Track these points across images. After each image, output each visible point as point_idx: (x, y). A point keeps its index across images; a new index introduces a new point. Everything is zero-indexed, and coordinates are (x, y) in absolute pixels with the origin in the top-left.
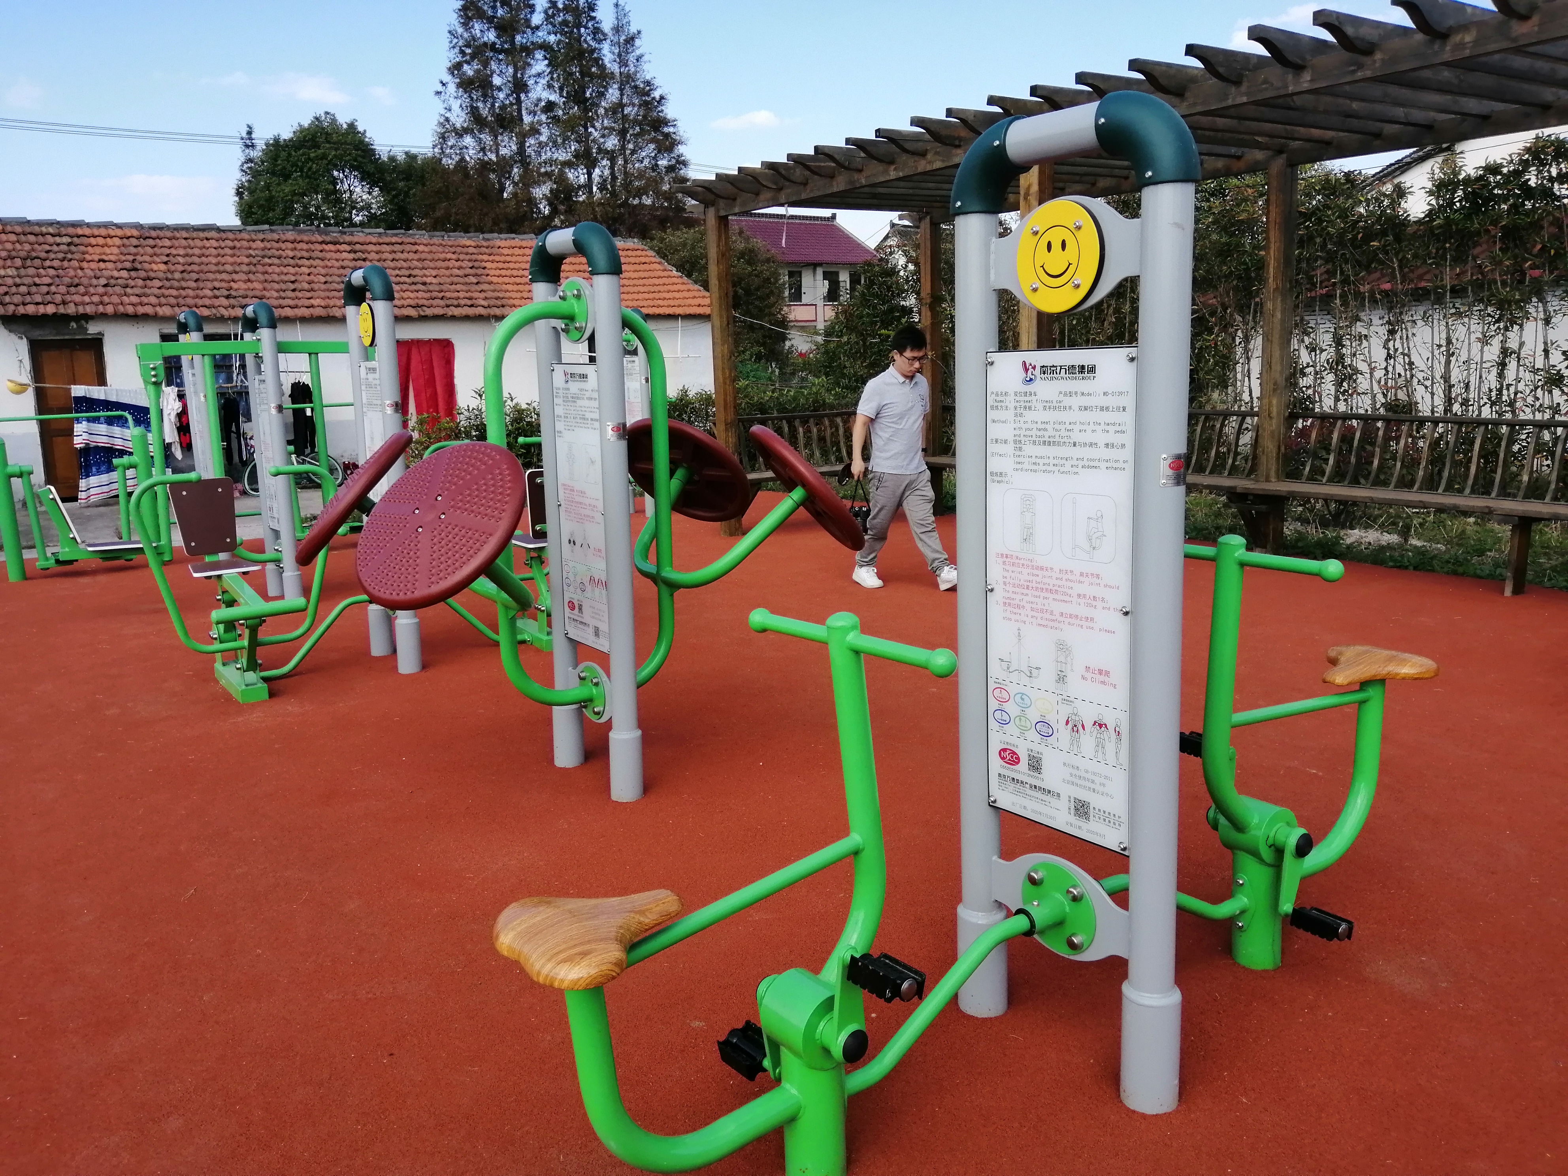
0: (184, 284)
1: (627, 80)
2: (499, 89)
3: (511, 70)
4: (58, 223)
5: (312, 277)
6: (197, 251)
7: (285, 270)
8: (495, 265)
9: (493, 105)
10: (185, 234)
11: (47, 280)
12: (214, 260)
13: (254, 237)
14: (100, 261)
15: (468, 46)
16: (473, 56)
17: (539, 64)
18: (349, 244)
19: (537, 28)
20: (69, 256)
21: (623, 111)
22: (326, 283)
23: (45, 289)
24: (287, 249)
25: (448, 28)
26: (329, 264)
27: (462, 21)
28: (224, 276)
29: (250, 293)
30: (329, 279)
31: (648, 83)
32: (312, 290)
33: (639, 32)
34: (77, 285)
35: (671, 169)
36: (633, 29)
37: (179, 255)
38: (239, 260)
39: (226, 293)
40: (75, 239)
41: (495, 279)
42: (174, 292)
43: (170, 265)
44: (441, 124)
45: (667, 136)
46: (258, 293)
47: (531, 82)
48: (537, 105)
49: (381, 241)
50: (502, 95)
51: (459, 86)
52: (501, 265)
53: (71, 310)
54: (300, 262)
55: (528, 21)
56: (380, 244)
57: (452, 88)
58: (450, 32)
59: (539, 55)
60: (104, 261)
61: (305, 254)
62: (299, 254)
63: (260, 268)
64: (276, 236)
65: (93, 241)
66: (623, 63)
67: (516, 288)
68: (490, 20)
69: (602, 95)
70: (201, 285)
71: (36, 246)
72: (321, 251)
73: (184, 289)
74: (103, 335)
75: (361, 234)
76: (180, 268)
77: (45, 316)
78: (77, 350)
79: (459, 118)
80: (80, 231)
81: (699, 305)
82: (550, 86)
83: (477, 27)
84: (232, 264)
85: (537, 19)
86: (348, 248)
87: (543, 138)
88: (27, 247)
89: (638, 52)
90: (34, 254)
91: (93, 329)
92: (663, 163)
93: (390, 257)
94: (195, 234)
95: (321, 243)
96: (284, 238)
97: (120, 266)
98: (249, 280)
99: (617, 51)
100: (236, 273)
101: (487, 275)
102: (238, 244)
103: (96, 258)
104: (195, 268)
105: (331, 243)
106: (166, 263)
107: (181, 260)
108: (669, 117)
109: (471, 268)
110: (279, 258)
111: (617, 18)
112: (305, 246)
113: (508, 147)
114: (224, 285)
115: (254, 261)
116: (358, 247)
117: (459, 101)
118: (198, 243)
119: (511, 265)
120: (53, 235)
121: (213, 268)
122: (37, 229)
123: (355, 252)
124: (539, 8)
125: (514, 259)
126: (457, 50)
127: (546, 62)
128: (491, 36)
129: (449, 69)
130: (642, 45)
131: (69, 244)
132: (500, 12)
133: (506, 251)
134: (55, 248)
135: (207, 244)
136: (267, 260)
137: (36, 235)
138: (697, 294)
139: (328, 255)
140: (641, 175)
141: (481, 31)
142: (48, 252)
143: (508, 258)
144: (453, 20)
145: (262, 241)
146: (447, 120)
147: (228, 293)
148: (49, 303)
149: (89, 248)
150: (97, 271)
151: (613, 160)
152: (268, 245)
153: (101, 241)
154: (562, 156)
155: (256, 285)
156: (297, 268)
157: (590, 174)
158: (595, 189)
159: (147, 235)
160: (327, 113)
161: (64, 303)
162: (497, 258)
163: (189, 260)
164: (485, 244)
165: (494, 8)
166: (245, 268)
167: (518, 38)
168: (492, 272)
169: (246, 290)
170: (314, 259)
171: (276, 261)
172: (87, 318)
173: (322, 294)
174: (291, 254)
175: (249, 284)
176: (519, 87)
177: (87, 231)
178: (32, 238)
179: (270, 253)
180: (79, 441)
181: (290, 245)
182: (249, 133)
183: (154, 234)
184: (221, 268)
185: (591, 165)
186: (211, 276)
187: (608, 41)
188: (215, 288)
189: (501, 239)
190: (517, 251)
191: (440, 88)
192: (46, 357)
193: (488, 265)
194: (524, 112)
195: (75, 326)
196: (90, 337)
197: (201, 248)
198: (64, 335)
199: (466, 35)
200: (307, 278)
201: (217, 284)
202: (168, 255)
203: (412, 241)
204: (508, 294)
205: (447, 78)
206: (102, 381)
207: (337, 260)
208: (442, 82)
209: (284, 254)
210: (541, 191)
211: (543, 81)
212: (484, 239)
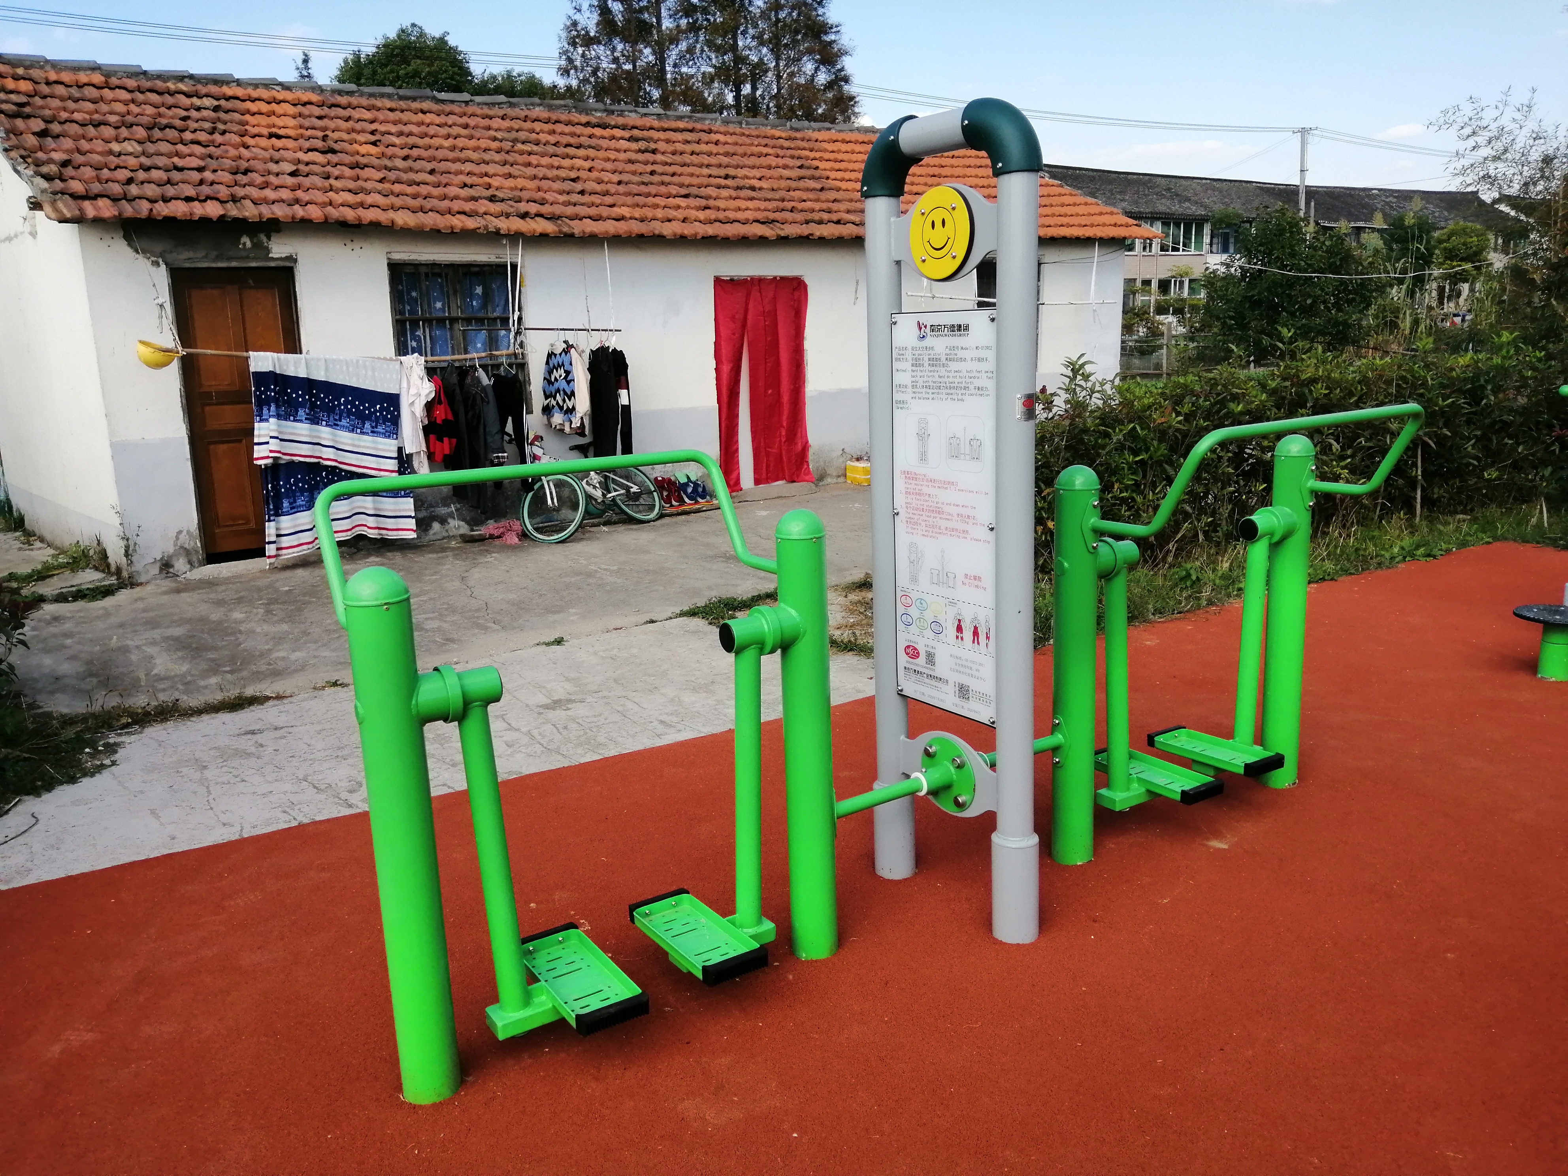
0: (415, 177)
4: (191, 77)
5: (597, 174)
7: (554, 162)
11: (195, 162)
14: (271, 136)
20: (221, 126)
22: (619, 183)
23: (196, 176)
24: (543, 131)
26: (610, 156)
28: (471, 167)
30: (621, 177)
34: (246, 172)
38: (481, 145)
39: (485, 193)
40: (223, 102)
42: (406, 189)
43: (382, 147)
44: (568, 29)
45: (829, 45)
49: (666, 126)
53: (249, 211)
54: (569, 151)
56: (665, 130)
60: (279, 137)
61: (571, 140)
62: (562, 140)
63: (518, 158)
64: (519, 112)
65: (253, 107)
70: (442, 179)
71: (163, 110)
72: (591, 137)
73: (419, 184)
74: (295, 261)
76: (399, 152)
77: (205, 220)
78: (251, 288)
79: (588, 21)
80: (228, 91)
84: (474, 150)
88: (150, 110)
90: (164, 121)
91: (279, 248)
92: (822, 78)
97: (307, 145)
98: (511, 175)
100: (486, 163)
103: (265, 131)
104: (422, 153)
106: (374, 144)
107: (396, 140)
108: (831, 21)
109: (800, 167)
114: (476, 180)
115: (504, 146)
120: (188, 95)
121: (449, 154)
122: (159, 84)
123: (636, 140)
131: (216, 109)
134: (194, 114)
136: (521, 146)
137: (160, 93)
139: (603, 143)
142: (184, 119)
147: (488, 193)
148: (208, 198)
149: (247, 117)
150: (271, 151)
153: (264, 107)
155: (524, 182)
156: (569, 160)
159: (332, 101)
160: (414, 25)
161: (234, 199)
163: (408, 141)
166: (495, 157)
169: (512, 189)
171: (535, 148)
172: (273, 227)
174: (551, 139)
175: (513, 180)
177: (240, 92)
178: (154, 97)
179: (521, 136)
180: (262, 455)
182: (306, 61)
184: (460, 155)
186: (450, 166)
188: (466, 185)
192: (197, 298)
193: (822, 165)
195: (249, 244)
196: (272, 264)
198: (229, 259)
200: (591, 175)
201: (466, 179)
202: (372, 133)
206: (292, 344)
207: (618, 151)
209: (541, 139)
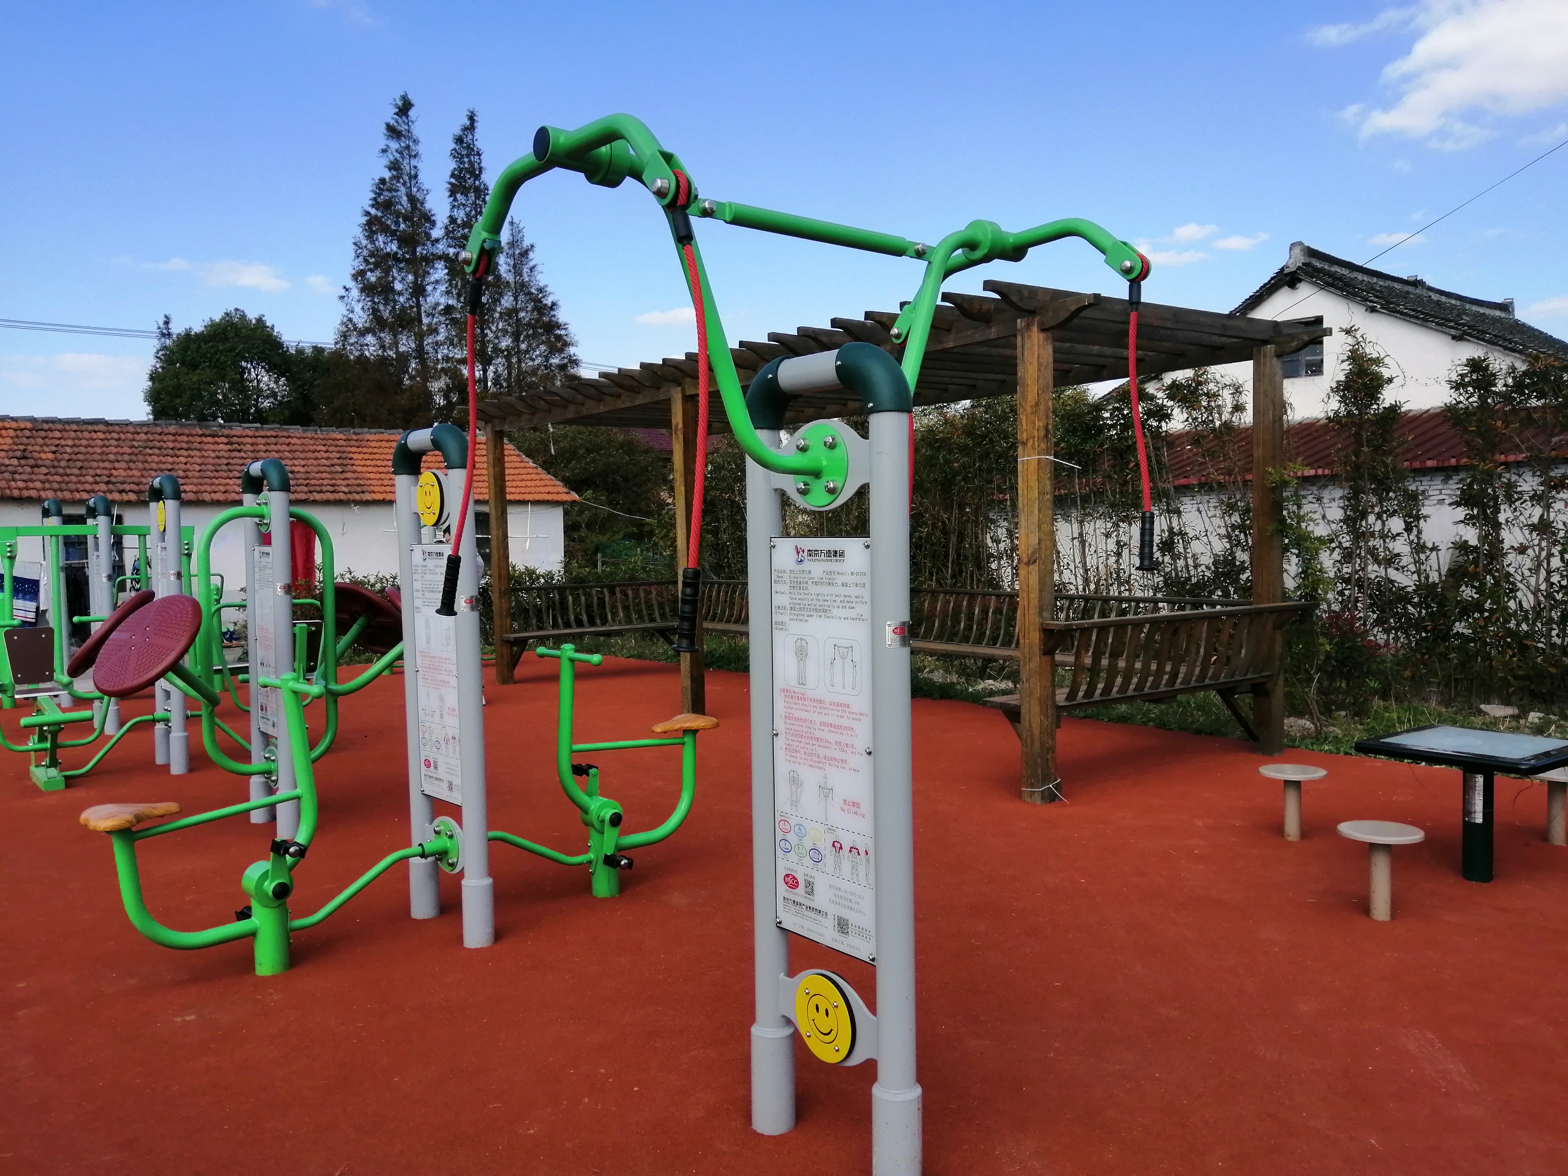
0: (68, 471)
1: (522, 287)
2: (400, 294)
3: (410, 277)
5: (188, 466)
6: (84, 442)
7: (164, 459)
8: (360, 456)
9: (394, 308)
10: (75, 427)
12: (99, 450)
13: (139, 430)
15: (372, 255)
16: (377, 265)
17: (440, 272)
18: (227, 436)
19: (437, 241)
21: (517, 316)
22: (200, 471)
24: (168, 441)
25: (353, 241)
26: (206, 455)
27: (367, 234)
28: (107, 465)
29: (129, 480)
30: (203, 467)
31: (540, 290)
32: (187, 477)
33: (532, 246)
35: (563, 367)
36: (526, 243)
37: (67, 446)
38: (121, 451)
39: (106, 479)
41: (359, 469)
42: (58, 478)
43: (58, 455)
44: (343, 323)
45: (559, 338)
46: (136, 480)
47: (429, 288)
48: (434, 309)
49: (257, 434)
50: (402, 299)
51: (362, 290)
52: (367, 456)
54: (178, 452)
55: (428, 236)
56: (256, 437)
57: (355, 293)
58: (355, 244)
59: (440, 265)
61: (184, 446)
62: (178, 446)
63: (141, 458)
64: (159, 430)
66: (518, 272)
67: (378, 476)
68: (393, 233)
69: (496, 301)
70: (84, 472)
72: (200, 443)
73: (68, 475)
75: (238, 428)
76: (66, 457)
79: (361, 318)
81: (549, 493)
82: (448, 292)
83: (381, 239)
84: (115, 454)
85: (437, 233)
86: (225, 440)
87: (441, 338)
89: (531, 264)
92: (555, 361)
93: (264, 448)
94: (83, 428)
95: (201, 436)
96: (166, 431)
97: (11, 454)
98: (129, 469)
99: (512, 263)
100: (118, 461)
101: (353, 465)
102: (123, 436)
104: (81, 457)
105: (210, 436)
106: (54, 452)
107: (68, 450)
108: (560, 321)
109: (338, 459)
110: (160, 449)
111: (512, 235)
112: (185, 438)
113: (406, 344)
114: (105, 472)
115: (136, 451)
116: (235, 439)
117: (361, 305)
118: (86, 435)
119: (377, 457)
121: (97, 457)
123: (232, 444)
124: (439, 224)
125: (381, 450)
126: (361, 259)
127: (446, 271)
128: (394, 247)
129: (353, 275)
130: (535, 257)
132: (402, 226)
133: (373, 444)
135: (94, 435)
136: (148, 451)
138: (547, 483)
139: (206, 447)
140: (534, 371)
141: (384, 243)
143: (375, 450)
144: (359, 233)
145: (146, 433)
146: (350, 320)
147: (107, 479)
151: (508, 358)
152: (151, 437)
154: (458, 354)
155: (135, 472)
156: (175, 458)
157: (485, 371)
158: (489, 384)
159: (40, 427)
160: (237, 310)
162: (365, 450)
163: (76, 450)
164: (355, 437)
165: (397, 223)
166: (127, 457)
167: (419, 249)
168: (357, 463)
169: (124, 477)
170: (192, 450)
171: (157, 451)
173: (195, 481)
174: (171, 445)
175: (129, 471)
176: (419, 291)
179: (151, 444)
181: (171, 438)
182: (167, 323)
183: (46, 426)
184: (105, 457)
185: (487, 362)
186: (95, 464)
187: (505, 254)
188: (97, 475)
189: (371, 433)
190: (384, 444)
191: (343, 292)
193: (355, 456)
194: (423, 315)
197: (88, 440)
199: (369, 246)
200: (183, 467)
201: (99, 472)
202: (57, 446)
203: (286, 434)
204: (369, 482)
205: (351, 284)
207: (214, 451)
208: (345, 288)
209: (165, 445)
210: (437, 385)
211: (442, 288)
212: (355, 433)
